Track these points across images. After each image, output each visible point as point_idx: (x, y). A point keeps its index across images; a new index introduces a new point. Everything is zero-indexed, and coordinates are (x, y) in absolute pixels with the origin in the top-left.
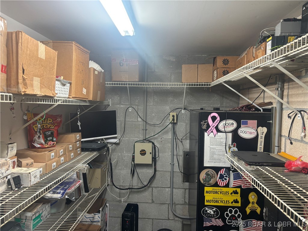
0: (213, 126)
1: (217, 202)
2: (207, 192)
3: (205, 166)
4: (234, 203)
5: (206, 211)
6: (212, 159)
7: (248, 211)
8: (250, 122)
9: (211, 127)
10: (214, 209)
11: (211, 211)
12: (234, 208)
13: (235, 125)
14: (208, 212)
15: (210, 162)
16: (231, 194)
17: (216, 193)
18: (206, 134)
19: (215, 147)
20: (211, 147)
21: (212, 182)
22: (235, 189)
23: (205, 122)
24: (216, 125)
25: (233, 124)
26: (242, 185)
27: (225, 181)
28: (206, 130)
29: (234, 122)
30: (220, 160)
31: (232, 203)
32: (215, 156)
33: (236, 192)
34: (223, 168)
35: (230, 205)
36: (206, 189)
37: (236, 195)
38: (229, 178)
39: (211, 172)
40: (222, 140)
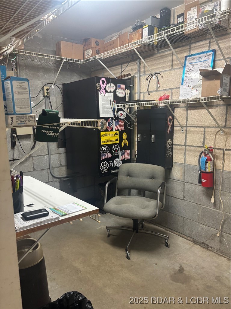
0: (103, 88)
1: (108, 142)
2: (102, 136)
3: (100, 117)
4: (116, 141)
5: (102, 149)
6: (104, 111)
7: (123, 145)
8: (121, 85)
9: (102, 88)
10: (107, 147)
11: (105, 148)
12: (116, 144)
13: (115, 87)
14: (103, 149)
15: (103, 114)
16: (115, 135)
17: (107, 135)
18: (99, 93)
19: (105, 103)
20: (103, 103)
21: (104, 128)
22: (116, 132)
23: (99, 84)
24: (104, 87)
25: (113, 86)
26: (120, 129)
27: (111, 127)
28: (100, 90)
29: (114, 86)
30: (108, 112)
31: (115, 141)
32: (105, 110)
33: (116, 134)
34: (109, 118)
35: (114, 142)
36: (102, 133)
37: (117, 136)
38: (113, 124)
39: (104, 121)
40: (108, 98)
